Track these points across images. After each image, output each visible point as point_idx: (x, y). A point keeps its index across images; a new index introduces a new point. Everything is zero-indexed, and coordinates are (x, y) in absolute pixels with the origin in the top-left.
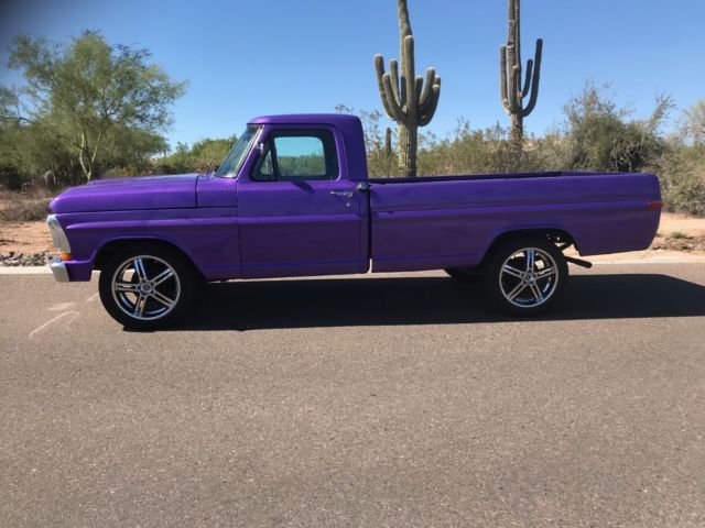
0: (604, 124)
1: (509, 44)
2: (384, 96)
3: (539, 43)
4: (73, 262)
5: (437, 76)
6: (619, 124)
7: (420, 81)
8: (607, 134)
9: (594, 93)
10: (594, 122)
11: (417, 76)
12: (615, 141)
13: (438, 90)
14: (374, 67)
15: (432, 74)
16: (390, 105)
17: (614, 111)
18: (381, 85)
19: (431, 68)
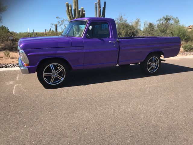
0: (126, 25)
1: (98, 2)
2: (70, 15)
3: (105, 3)
4: (29, 67)
5: (84, 10)
6: (129, 25)
7: (80, 11)
8: (127, 28)
9: (122, 17)
10: (123, 25)
11: (79, 10)
12: (129, 29)
13: (85, 14)
14: (66, 6)
15: (83, 9)
16: (71, 17)
17: (127, 22)
18: (69, 11)
19: (82, 7)
